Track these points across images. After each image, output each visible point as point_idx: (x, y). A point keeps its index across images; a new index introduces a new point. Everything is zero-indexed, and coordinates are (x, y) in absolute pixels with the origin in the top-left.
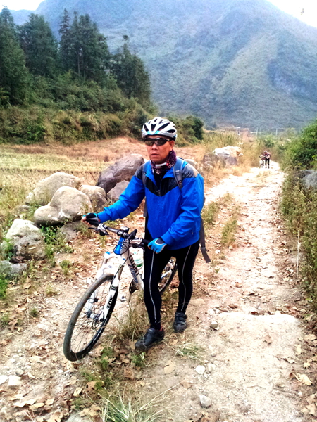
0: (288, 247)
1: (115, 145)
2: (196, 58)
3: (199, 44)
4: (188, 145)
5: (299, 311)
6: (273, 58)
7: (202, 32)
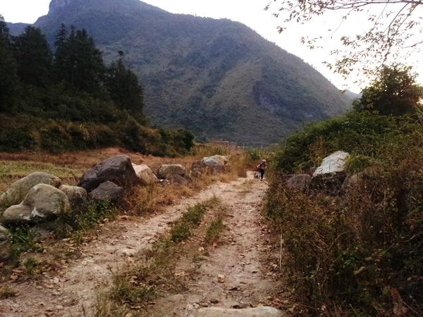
0: (271, 244)
1: (104, 155)
2: (188, 76)
3: (191, 64)
4: (179, 156)
5: (282, 303)
6: (258, 80)
7: (194, 53)
